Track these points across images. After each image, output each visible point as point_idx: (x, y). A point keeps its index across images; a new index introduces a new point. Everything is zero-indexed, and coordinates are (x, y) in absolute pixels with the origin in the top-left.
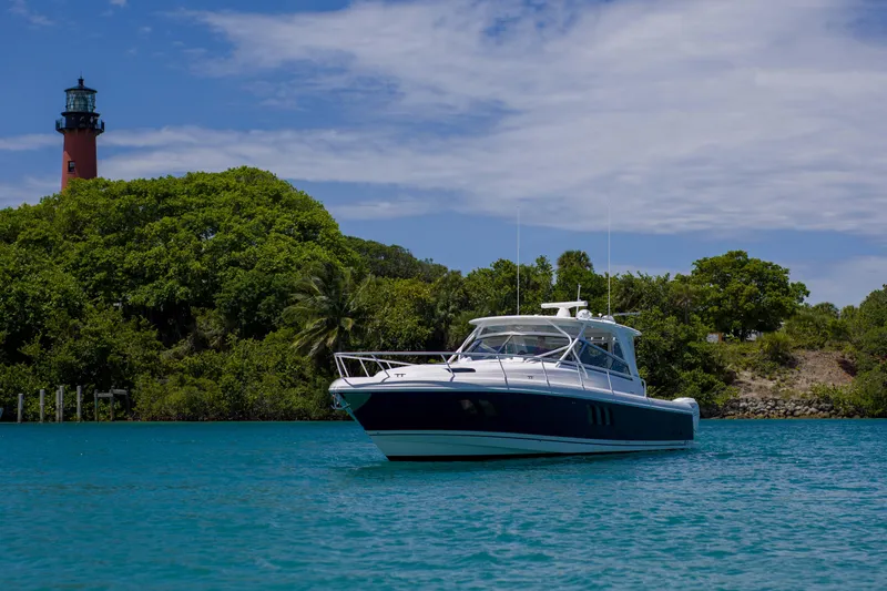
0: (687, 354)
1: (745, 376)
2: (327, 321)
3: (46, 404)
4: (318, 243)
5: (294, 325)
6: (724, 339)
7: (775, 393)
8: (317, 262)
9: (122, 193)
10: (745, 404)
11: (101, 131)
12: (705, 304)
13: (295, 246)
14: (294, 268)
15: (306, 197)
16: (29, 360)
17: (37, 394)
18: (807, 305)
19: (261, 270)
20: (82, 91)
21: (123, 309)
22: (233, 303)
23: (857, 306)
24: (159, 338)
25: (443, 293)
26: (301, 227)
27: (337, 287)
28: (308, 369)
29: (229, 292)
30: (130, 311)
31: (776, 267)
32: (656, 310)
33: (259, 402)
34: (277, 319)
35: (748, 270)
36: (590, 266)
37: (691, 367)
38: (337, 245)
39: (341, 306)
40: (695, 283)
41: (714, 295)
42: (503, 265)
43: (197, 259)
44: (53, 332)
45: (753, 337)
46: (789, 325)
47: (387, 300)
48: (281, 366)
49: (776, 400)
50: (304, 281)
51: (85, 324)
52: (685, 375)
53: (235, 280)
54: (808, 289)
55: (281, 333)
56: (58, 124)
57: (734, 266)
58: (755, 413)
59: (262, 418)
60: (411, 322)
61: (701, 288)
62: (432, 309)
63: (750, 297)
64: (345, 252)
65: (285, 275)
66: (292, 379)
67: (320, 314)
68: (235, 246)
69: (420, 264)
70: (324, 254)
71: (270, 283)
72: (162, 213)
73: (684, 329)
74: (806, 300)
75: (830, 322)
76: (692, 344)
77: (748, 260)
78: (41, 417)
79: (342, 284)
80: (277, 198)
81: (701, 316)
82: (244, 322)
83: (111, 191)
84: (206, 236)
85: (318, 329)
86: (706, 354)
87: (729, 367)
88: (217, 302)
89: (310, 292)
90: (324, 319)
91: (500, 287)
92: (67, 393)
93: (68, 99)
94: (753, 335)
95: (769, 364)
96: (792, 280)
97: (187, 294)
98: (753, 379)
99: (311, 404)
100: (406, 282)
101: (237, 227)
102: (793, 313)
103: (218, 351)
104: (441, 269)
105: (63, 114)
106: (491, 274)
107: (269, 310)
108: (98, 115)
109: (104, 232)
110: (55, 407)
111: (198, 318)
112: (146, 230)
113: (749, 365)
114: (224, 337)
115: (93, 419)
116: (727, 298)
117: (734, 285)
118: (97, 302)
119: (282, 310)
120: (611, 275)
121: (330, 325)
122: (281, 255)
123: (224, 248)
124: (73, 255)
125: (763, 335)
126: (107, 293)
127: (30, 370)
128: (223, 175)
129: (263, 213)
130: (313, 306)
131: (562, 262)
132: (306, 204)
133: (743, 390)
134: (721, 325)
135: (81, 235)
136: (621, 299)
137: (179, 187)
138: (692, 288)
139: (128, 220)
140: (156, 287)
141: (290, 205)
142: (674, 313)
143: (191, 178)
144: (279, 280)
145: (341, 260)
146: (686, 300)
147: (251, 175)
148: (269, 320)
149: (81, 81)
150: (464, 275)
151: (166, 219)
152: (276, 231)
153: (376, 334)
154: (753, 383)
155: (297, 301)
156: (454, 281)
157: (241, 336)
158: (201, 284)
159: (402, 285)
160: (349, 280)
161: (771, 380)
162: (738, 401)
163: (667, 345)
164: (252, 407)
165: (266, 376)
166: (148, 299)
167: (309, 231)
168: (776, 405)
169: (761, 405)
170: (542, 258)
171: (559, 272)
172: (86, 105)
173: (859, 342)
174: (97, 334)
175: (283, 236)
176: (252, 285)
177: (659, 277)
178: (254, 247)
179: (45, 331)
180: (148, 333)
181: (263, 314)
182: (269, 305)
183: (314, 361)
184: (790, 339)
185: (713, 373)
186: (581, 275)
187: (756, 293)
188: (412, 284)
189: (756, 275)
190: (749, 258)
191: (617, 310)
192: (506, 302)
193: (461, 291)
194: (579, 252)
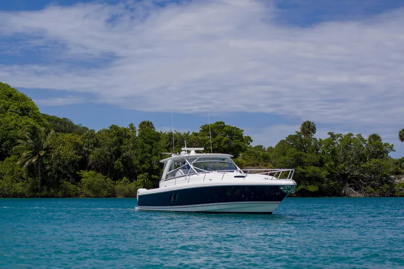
2: (33, 152)
4: (29, 117)
5: (18, 154)
8: (29, 125)
12: (205, 146)
13: (19, 118)
14: (18, 128)
15: (24, 96)
18: (251, 146)
19: (3, 129)
23: (274, 147)
25: (87, 140)
26: (22, 109)
27: (37, 136)
28: (25, 174)
31: (238, 129)
33: (2, 189)
34: (10, 151)
35: (225, 130)
36: (153, 128)
38: (38, 118)
39: (39, 145)
40: (201, 136)
42: (114, 127)
46: (243, 155)
47: (60, 143)
48: (11, 173)
50: (22, 134)
54: (252, 139)
55: (12, 158)
57: (219, 128)
59: (3, 196)
60: (72, 153)
61: (204, 138)
62: (81, 147)
63: (226, 142)
64: (42, 121)
65: (14, 131)
66: (17, 178)
67: (30, 149)
69: (76, 127)
70: (31, 121)
71: (7, 135)
74: (251, 144)
75: (261, 154)
79: (40, 136)
80: (10, 96)
85: (28, 156)
89: (25, 139)
90: (31, 151)
91: (112, 137)
96: (245, 135)
99: (25, 190)
100: (70, 135)
102: (245, 150)
104: (86, 129)
106: (108, 131)
107: (6, 147)
116: (216, 143)
117: (218, 137)
119: (12, 147)
120: (163, 132)
121: (34, 154)
122: (12, 122)
129: (4, 103)
130: (27, 145)
131: (141, 126)
132: (23, 98)
136: (167, 143)
138: (200, 138)
141: (16, 99)
144: (12, 133)
145: (40, 125)
146: (197, 143)
148: (6, 152)
150: (96, 132)
152: (10, 111)
153: (56, 158)
155: (19, 143)
156: (92, 134)
159: (68, 136)
160: (43, 134)
165: (5, 177)
167: (26, 111)
170: (132, 124)
171: (139, 130)
173: (275, 163)
175: (13, 113)
177: (185, 133)
181: (4, 149)
182: (7, 145)
183: (27, 171)
184: (244, 161)
186: (150, 132)
187: (229, 140)
188: (73, 135)
189: (228, 132)
190: (225, 125)
191: (165, 148)
192: (115, 144)
193: (95, 139)
194: (148, 122)
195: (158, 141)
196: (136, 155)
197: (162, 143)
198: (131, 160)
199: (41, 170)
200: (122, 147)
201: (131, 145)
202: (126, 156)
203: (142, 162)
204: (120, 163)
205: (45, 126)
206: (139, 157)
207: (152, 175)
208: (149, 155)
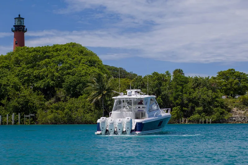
0: (216, 103)
1: (235, 109)
2: (99, 92)
3: (9, 119)
4: (96, 67)
5: (88, 93)
6: (227, 97)
7: (244, 115)
8: (95, 73)
9: (33, 51)
10: (235, 119)
11: (26, 32)
12: (221, 86)
13: (88, 68)
14: (88, 75)
15: (91, 52)
16: (3, 105)
17: (6, 116)
19: (77, 76)
20: (20, 18)
21: (33, 88)
22: (68, 86)
24: (45, 98)
25: (136, 83)
26: (90, 62)
27: (102, 81)
28: (93, 108)
29: (67, 83)
30: (35, 89)
31: (244, 74)
32: (205, 88)
33: (77, 118)
34: (82, 91)
35: (235, 75)
36: (183, 74)
37: (217, 107)
38: (101, 68)
39: (103, 87)
40: (217, 79)
41: (224, 83)
42: (155, 74)
43: (57, 72)
44: (11, 96)
45: (237, 97)
48: (83, 107)
49: (245, 117)
50: (91, 79)
51: (21, 93)
52: (215, 109)
53: (69, 79)
55: (84, 96)
56: (12, 29)
57: (231, 74)
58: (238, 121)
59: (78, 123)
61: (220, 81)
63: (236, 84)
64: (104, 70)
65: (85, 77)
66: (87, 111)
67: (97, 90)
68: (69, 68)
69: (128, 73)
70: (97, 70)
71: (80, 80)
72: (45, 58)
73: (214, 94)
76: (217, 99)
77: (235, 72)
78: (7, 123)
80: (82, 52)
81: (220, 90)
82: (72, 93)
83: (29, 51)
84: (60, 65)
85: (96, 95)
86: (222, 103)
87: (229, 107)
88: (63, 86)
89: (93, 83)
91: (154, 81)
92: (15, 115)
93: (15, 21)
94: (237, 96)
95: (242, 106)
97: (53, 84)
98: (237, 110)
100: (124, 79)
101: (69, 62)
103: (63, 102)
104: (135, 75)
105: (14, 26)
106: (152, 76)
107: (80, 89)
108: (25, 26)
109: (27, 64)
110: (11, 120)
111: (57, 91)
112: (40, 63)
113: (236, 106)
114: (66, 97)
115: (24, 124)
116: (229, 84)
117: (230, 80)
118: (25, 86)
119: (84, 89)
120: (191, 77)
122: (84, 71)
123: (65, 69)
124: (17, 71)
125: (241, 96)
126: (28, 83)
127: (4, 108)
128: (65, 45)
129: (77, 57)
130: (94, 87)
131: (174, 73)
132: (92, 54)
133: (234, 114)
134: (227, 93)
135: (20, 65)
136: (193, 85)
137: (51, 49)
138: (217, 81)
139: (35, 60)
140: (44, 81)
141: (86, 54)
142: (211, 89)
143: (54, 46)
144: (83, 79)
145: (103, 72)
146: (215, 85)
147: (74, 45)
148: (80, 92)
149: (19, 15)
151: (47, 60)
152: (82, 63)
154: (237, 112)
155: (89, 86)
156: (140, 79)
157: (71, 97)
158: (58, 80)
160: (105, 79)
161: (243, 111)
162: (232, 118)
163: (209, 99)
164: (75, 120)
165: (79, 110)
166: (41, 85)
167: (93, 63)
168: (245, 119)
169: (240, 119)
170: (168, 71)
171: (173, 76)
172: (21, 23)
174: (25, 96)
175: (84, 65)
176: (75, 81)
177: (206, 77)
178: (75, 68)
179: (8, 96)
180: (41, 96)
181: (78, 90)
182: (80, 87)
183: (94, 105)
185: (224, 109)
186: (181, 77)
187: (238, 83)
188: (126, 80)
189: (238, 76)
190: (236, 71)
191: (192, 88)
192: (157, 86)
193: (142, 82)
194: (180, 70)
195: (187, 83)
196: (172, 93)
197: (190, 85)
198: (168, 97)
199: (104, 104)
200: (161, 87)
201: (168, 86)
202: (164, 94)
203: (176, 99)
204: (160, 99)
205: (106, 73)
206: (174, 95)
207: (184, 108)
208: (180, 93)
